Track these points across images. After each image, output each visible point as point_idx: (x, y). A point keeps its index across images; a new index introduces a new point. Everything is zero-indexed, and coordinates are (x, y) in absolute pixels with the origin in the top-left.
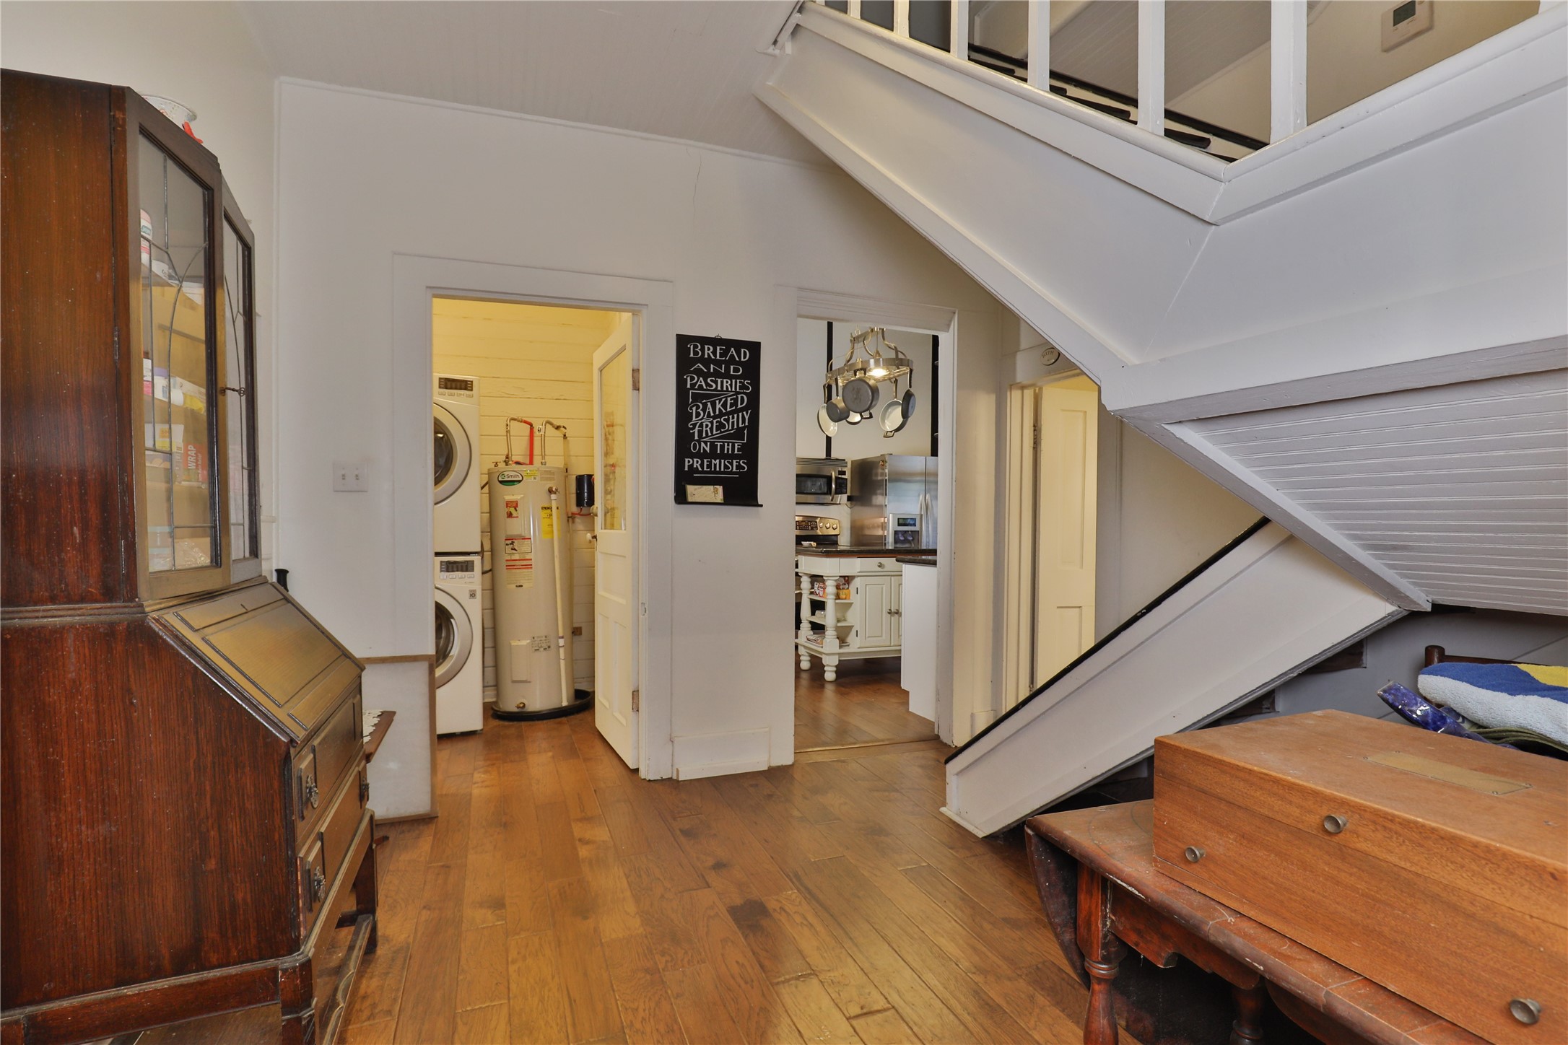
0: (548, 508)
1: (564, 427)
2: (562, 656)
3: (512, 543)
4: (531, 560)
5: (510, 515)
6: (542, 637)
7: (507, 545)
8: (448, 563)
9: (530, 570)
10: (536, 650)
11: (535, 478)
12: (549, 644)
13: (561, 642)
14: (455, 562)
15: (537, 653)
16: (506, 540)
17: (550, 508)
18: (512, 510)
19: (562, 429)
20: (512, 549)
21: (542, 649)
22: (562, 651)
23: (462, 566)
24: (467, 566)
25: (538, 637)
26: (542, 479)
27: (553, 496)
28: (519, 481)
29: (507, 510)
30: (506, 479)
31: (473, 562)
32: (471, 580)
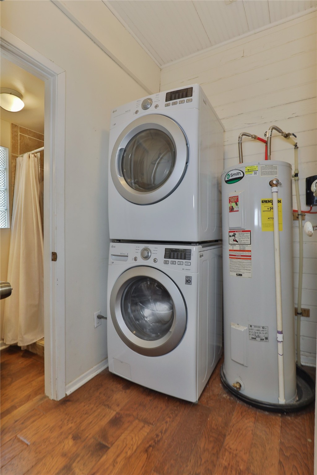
0: (269, 201)
1: (293, 135)
2: (280, 352)
3: (234, 235)
4: (250, 251)
5: (232, 210)
6: (259, 327)
7: (230, 236)
8: (172, 250)
9: (249, 261)
10: (253, 338)
11: (255, 174)
12: (266, 336)
13: (280, 337)
14: (177, 250)
15: (254, 342)
16: (230, 232)
17: (271, 201)
18: (234, 205)
19: (292, 136)
20: (234, 240)
21: (258, 339)
22: (280, 346)
23: (181, 254)
24: (185, 255)
25: (255, 326)
26: (263, 174)
27: (275, 189)
28: (241, 178)
29: (229, 205)
30: (231, 178)
31: (190, 251)
32: (187, 267)
